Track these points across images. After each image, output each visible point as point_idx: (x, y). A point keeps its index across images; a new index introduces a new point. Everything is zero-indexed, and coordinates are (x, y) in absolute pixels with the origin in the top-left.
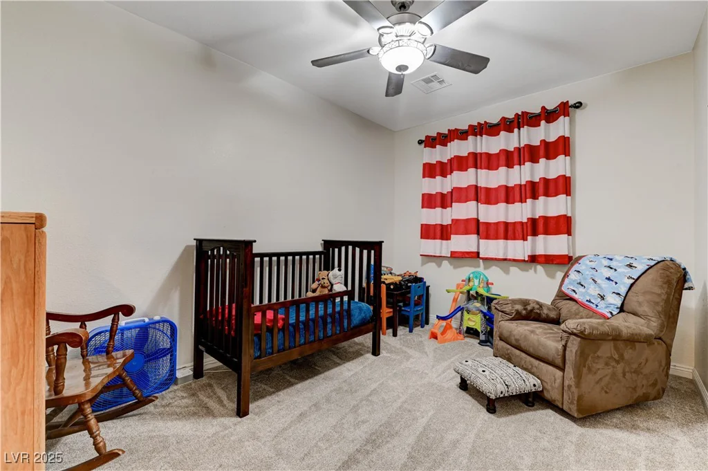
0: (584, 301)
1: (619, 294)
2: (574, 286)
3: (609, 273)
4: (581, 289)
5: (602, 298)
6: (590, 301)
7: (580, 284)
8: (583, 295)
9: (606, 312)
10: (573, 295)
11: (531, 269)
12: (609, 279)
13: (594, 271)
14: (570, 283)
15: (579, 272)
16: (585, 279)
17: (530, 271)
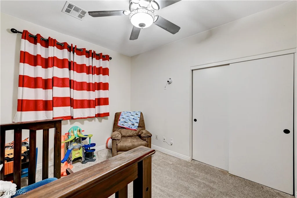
0: (128, 127)
1: (137, 123)
2: (123, 123)
3: (133, 117)
4: (126, 124)
5: (133, 125)
6: (129, 127)
7: (125, 122)
8: (127, 125)
9: (135, 129)
10: (123, 126)
11: (93, 120)
12: (133, 119)
13: (128, 117)
14: (121, 122)
15: (123, 118)
16: (127, 120)
17: (93, 121)
